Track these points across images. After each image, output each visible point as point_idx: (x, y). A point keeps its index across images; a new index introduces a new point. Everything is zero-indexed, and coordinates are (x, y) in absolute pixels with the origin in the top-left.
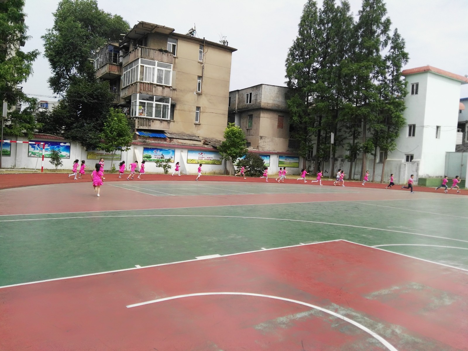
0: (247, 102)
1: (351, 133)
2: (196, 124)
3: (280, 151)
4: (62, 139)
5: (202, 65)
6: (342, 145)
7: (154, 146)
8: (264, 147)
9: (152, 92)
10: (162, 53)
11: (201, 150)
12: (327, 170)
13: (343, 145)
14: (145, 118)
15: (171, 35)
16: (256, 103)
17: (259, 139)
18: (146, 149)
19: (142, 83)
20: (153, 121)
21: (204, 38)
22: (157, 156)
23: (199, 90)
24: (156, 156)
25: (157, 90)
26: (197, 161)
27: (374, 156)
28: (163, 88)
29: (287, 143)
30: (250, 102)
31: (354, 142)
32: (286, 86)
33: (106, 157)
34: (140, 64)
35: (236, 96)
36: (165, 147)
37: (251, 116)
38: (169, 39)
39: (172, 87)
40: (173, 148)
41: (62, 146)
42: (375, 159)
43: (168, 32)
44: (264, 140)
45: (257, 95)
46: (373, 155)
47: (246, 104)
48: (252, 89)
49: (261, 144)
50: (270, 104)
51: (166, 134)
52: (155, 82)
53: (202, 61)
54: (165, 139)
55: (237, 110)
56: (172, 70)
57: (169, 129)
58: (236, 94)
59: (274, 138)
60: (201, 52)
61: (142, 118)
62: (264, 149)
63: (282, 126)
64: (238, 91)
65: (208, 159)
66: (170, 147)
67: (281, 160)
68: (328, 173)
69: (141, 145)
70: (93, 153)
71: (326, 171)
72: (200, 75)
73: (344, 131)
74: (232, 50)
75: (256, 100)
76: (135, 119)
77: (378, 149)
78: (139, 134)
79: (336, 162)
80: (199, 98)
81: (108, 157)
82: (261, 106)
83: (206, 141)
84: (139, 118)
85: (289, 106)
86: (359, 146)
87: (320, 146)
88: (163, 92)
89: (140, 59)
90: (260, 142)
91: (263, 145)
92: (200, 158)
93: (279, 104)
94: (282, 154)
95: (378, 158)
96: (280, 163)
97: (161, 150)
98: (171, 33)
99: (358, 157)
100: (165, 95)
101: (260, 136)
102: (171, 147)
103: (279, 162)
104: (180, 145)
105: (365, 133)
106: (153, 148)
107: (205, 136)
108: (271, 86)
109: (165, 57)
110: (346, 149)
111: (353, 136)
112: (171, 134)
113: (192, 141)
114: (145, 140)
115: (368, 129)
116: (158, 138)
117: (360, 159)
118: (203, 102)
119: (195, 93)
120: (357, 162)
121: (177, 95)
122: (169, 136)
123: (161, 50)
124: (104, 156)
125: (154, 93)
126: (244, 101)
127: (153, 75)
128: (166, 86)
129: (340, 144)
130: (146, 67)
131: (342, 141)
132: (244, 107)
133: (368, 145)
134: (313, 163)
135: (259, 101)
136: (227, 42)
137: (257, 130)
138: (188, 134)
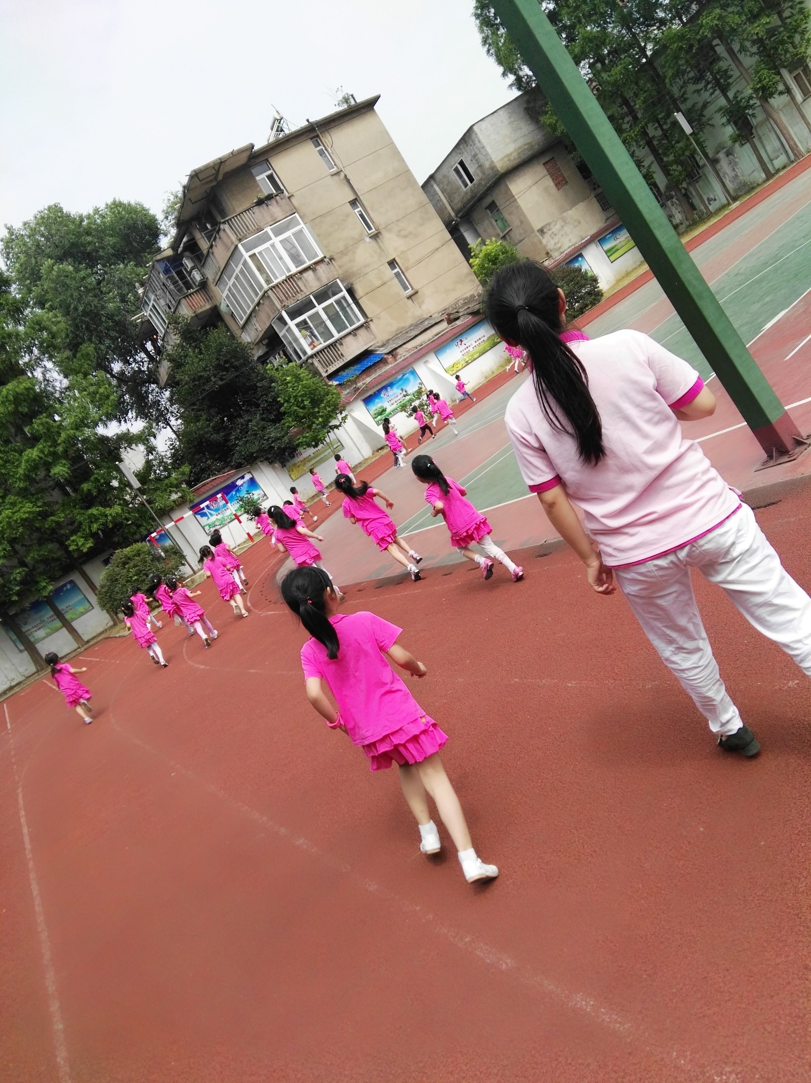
0: (466, 185)
1: (710, 86)
2: (410, 297)
3: (593, 231)
4: (235, 474)
5: (342, 175)
6: (708, 124)
7: (377, 385)
8: (559, 245)
9: (301, 291)
10: (264, 205)
11: (458, 336)
12: (712, 196)
13: (710, 122)
14: (326, 348)
15: (253, 161)
16: (484, 173)
17: (541, 238)
18: (367, 401)
19: (274, 287)
20: (341, 344)
21: (308, 120)
22: (394, 400)
23: (370, 228)
24: (392, 402)
25: (306, 280)
26: (463, 362)
27: (786, 94)
28: (314, 270)
29: (597, 206)
30: (471, 180)
31: (727, 97)
32: (516, 93)
33: (318, 458)
34: (246, 255)
35: (435, 191)
36: (393, 375)
37: (493, 207)
38: (254, 171)
39: (325, 257)
40: (407, 368)
41: (242, 485)
42: (793, 98)
43: (243, 159)
44: (551, 232)
45: (475, 156)
46: (784, 93)
47: (464, 190)
48: (459, 151)
49: (549, 244)
50: (511, 154)
51: (377, 351)
52: (294, 270)
53: (335, 168)
54: (383, 361)
55: (456, 215)
56: (302, 225)
57: (375, 338)
58: (432, 186)
59: (565, 214)
60: (321, 153)
61: (321, 352)
62: (562, 250)
63: (564, 179)
64: (432, 177)
65: (477, 343)
66: (402, 369)
67: (608, 246)
68: (715, 200)
69: (356, 399)
70: (295, 465)
71: (709, 200)
72: (352, 197)
73: (694, 92)
74: (369, 105)
75: (480, 166)
76: (310, 361)
77: (784, 72)
78: (337, 383)
79: (718, 167)
80: (381, 244)
81: (322, 456)
82: (499, 169)
83: (449, 315)
84: (315, 355)
85: (554, 128)
86: (744, 98)
87: (665, 159)
88: (318, 279)
89: (240, 246)
90: (544, 241)
91: (555, 244)
92: (465, 351)
93: (529, 141)
94: (601, 234)
95: (797, 91)
96: (609, 253)
97: (391, 385)
98: (251, 154)
99: (754, 122)
100: (325, 281)
101: (538, 231)
102: (405, 367)
103: (606, 252)
104: (415, 353)
105: (738, 63)
106: (378, 391)
107: (442, 307)
108: (489, 118)
109: (275, 209)
110: (723, 124)
111: (719, 88)
112: (383, 346)
113: (428, 331)
114: (354, 386)
115: (740, 51)
116: (370, 367)
117: (762, 124)
118: (393, 245)
119: (368, 239)
120: (760, 133)
121: (340, 267)
122: (387, 351)
123: (260, 202)
124: (314, 458)
125: (307, 291)
126: (458, 188)
127: (281, 258)
128: (316, 263)
129: (703, 124)
130: (260, 253)
131: (702, 115)
132: (465, 200)
133: (760, 81)
134: (673, 205)
135: (487, 165)
136: (352, 96)
137: (524, 221)
138: (411, 325)
